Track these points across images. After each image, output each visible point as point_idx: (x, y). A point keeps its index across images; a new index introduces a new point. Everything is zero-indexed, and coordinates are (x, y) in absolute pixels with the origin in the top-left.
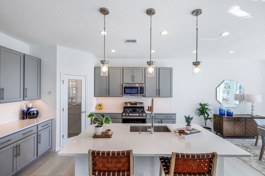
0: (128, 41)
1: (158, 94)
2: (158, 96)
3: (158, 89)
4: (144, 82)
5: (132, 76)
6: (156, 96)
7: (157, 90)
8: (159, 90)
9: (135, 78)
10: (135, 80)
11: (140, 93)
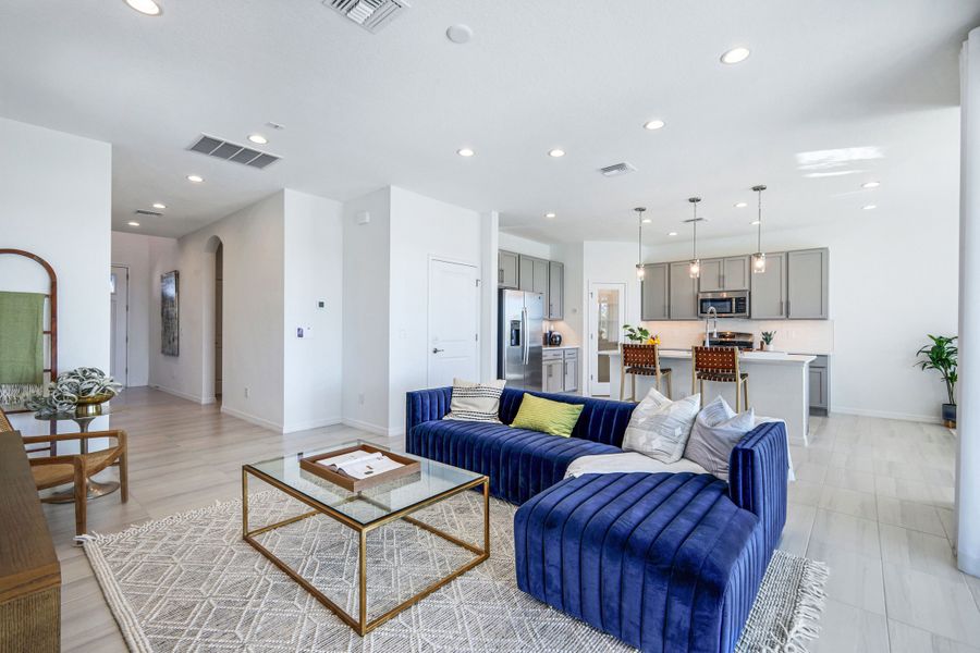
1: (786, 313)
2: (784, 316)
3: (784, 300)
4: (747, 288)
5: (720, 276)
6: (780, 317)
7: (782, 303)
8: (788, 303)
9: (726, 280)
10: (726, 284)
11: (737, 312)
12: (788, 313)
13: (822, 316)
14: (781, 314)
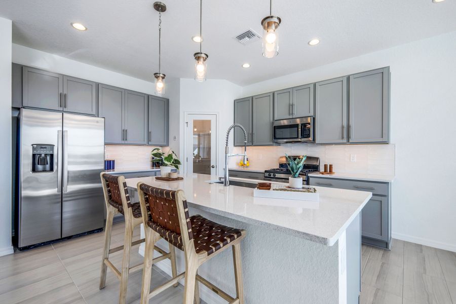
0: (241, 37)
1: (347, 137)
2: (345, 141)
3: (345, 124)
4: (312, 114)
5: (290, 105)
6: (341, 141)
7: (343, 127)
8: (349, 127)
9: (295, 108)
10: (295, 112)
11: (303, 136)
12: (348, 137)
13: (383, 140)
14: (343, 138)
